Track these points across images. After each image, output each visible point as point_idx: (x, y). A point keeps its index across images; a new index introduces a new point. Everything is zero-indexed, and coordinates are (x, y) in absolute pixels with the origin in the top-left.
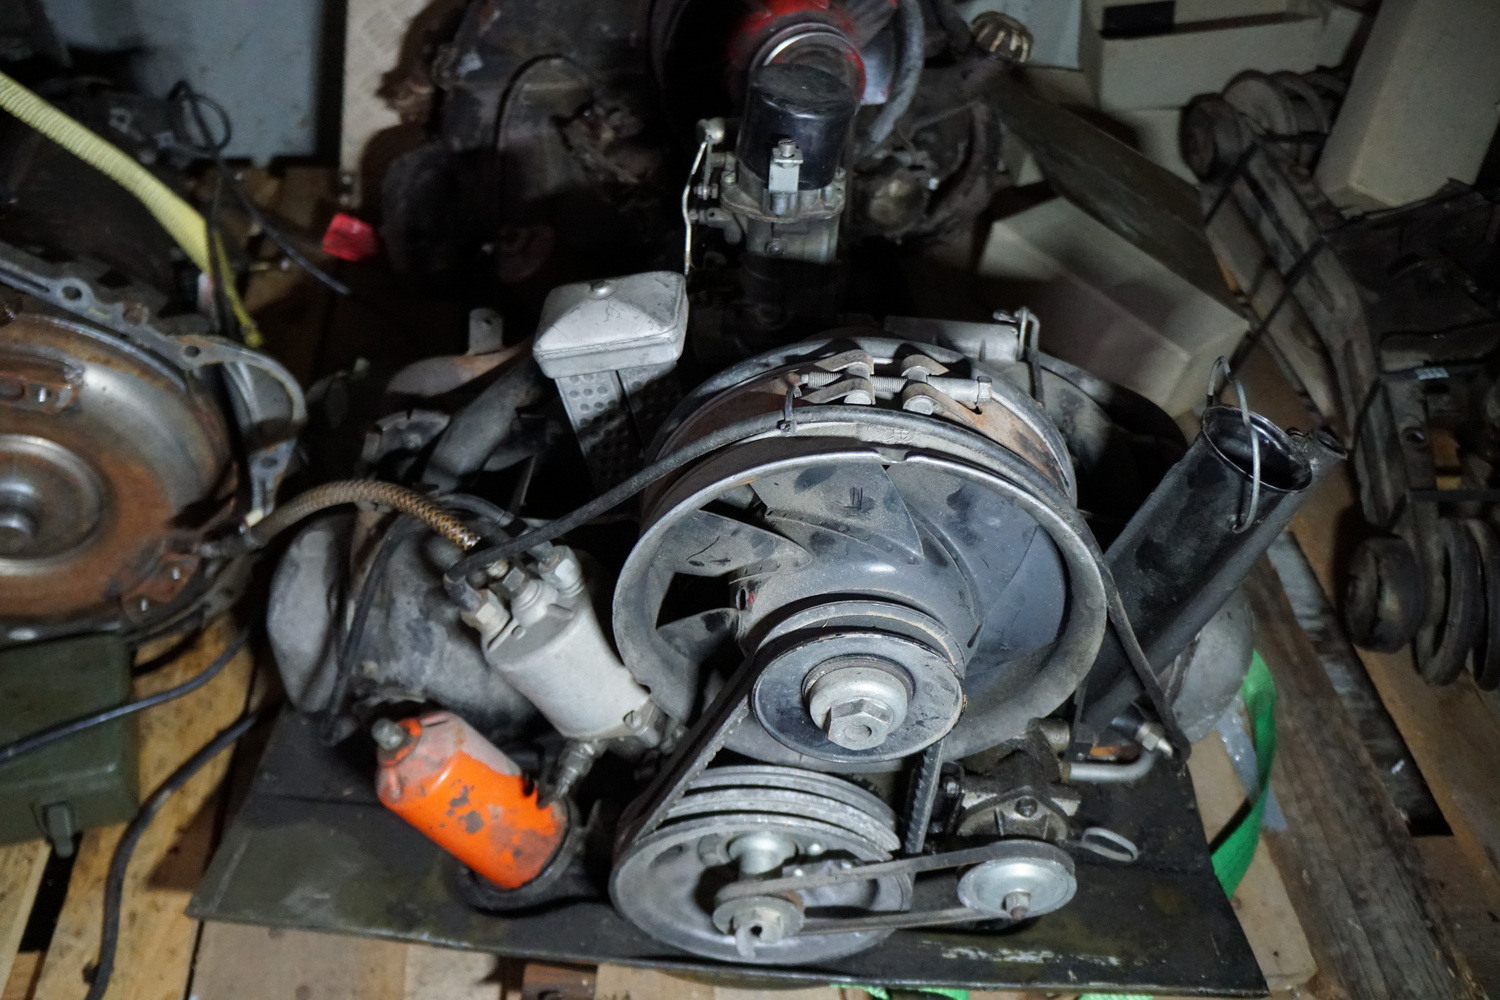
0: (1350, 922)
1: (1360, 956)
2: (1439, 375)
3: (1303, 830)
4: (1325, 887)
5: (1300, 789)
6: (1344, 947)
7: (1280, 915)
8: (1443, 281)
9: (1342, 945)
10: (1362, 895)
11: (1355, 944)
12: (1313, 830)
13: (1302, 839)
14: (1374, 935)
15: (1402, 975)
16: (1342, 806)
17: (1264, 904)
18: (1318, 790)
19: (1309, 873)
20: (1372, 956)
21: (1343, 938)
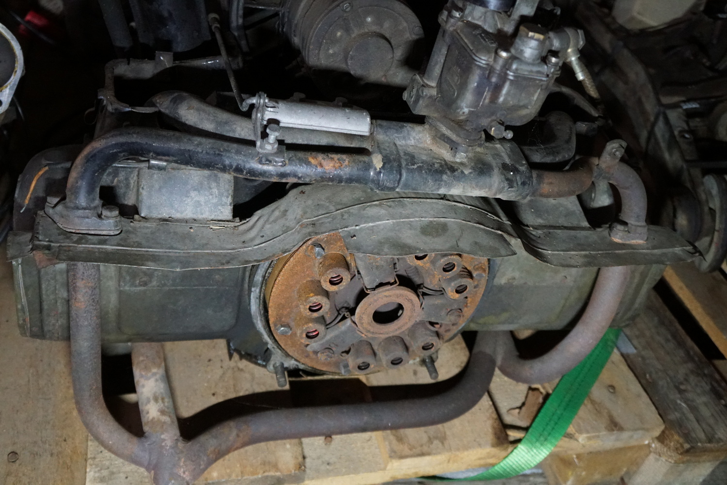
0: (679, 402)
1: (687, 419)
2: (694, 106)
3: (643, 353)
4: (661, 383)
5: (637, 333)
6: (678, 415)
7: (639, 396)
8: (692, 58)
9: (676, 413)
10: (682, 387)
11: (684, 414)
12: (648, 353)
13: (643, 358)
14: (694, 409)
15: (713, 429)
16: (663, 342)
17: (628, 390)
18: (648, 333)
19: (650, 376)
20: (694, 420)
21: (676, 410)
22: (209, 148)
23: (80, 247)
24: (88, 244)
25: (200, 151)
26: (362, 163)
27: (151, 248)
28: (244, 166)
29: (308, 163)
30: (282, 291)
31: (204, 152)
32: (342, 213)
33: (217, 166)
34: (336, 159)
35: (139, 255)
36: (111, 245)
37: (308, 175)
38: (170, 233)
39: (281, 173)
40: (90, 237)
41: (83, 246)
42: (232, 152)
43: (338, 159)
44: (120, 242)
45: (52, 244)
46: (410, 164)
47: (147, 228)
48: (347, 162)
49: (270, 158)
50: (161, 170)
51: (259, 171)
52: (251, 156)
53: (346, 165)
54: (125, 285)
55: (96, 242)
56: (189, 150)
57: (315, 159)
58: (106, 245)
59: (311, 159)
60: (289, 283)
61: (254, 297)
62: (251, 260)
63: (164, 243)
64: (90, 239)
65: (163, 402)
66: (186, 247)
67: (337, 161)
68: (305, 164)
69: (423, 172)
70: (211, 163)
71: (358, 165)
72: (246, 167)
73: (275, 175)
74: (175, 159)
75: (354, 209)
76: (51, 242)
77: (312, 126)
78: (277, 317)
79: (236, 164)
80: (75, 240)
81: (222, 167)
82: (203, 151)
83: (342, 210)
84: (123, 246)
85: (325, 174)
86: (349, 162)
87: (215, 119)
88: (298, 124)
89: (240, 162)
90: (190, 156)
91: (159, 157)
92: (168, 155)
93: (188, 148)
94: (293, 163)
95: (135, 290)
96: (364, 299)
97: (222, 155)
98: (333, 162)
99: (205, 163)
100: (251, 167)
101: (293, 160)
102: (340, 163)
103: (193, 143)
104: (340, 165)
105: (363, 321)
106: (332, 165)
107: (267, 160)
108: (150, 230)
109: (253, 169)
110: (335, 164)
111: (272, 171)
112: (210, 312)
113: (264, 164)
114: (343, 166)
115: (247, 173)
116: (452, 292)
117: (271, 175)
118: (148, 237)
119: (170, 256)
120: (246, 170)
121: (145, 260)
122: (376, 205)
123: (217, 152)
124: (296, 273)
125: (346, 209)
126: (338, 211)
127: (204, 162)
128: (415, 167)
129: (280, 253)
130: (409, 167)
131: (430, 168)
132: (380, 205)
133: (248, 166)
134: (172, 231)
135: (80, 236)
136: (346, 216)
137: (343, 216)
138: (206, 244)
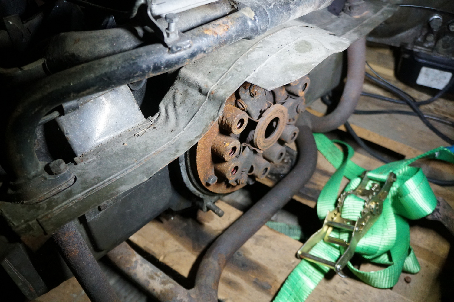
22: (122, 62)
23: (55, 210)
24: (60, 204)
25: (116, 68)
26: (239, 19)
27: (110, 176)
28: (161, 62)
29: (206, 36)
30: (203, 154)
31: (120, 68)
32: (234, 68)
33: (137, 74)
34: (221, 24)
35: (107, 186)
36: (79, 193)
37: (210, 46)
38: (112, 156)
39: (191, 54)
40: (55, 197)
41: (57, 207)
42: (144, 56)
43: (223, 23)
44: (83, 186)
45: (30, 223)
46: (268, 6)
47: (91, 162)
48: (230, 23)
49: (178, 44)
50: (75, 109)
51: (174, 60)
52: (162, 51)
53: (231, 25)
54: (91, 217)
55: (64, 198)
56: (105, 73)
57: (209, 31)
58: (75, 195)
59: (206, 32)
60: (205, 146)
61: (183, 170)
62: (192, 139)
63: (115, 166)
64: (57, 198)
65: (158, 276)
66: (134, 159)
67: (224, 25)
68: (205, 37)
69: (278, 8)
70: (130, 74)
71: (238, 21)
72: (163, 62)
73: (187, 58)
74: (95, 88)
75: (240, 61)
76: (28, 221)
77: (190, 5)
78: (205, 174)
79: (152, 64)
80: (46, 207)
81: (141, 73)
82: (118, 67)
83: (232, 67)
84: (88, 188)
85: (221, 39)
86: (231, 22)
87: (106, 39)
88: (181, 8)
89: (156, 60)
90: (109, 78)
91: (80, 94)
92: (89, 88)
93: (103, 72)
94: (196, 40)
95: (98, 215)
96: (257, 127)
97: (136, 63)
98: (222, 27)
99: (125, 78)
100: (166, 60)
101: (195, 39)
102: (226, 25)
103: (105, 65)
104: (227, 27)
105: (260, 143)
106: (222, 29)
107: (177, 48)
108: (95, 163)
109: (169, 61)
110: (223, 28)
111: (184, 55)
112: (154, 198)
113: (176, 52)
114: (230, 27)
115: (164, 68)
116: (301, 92)
117: (185, 59)
118: (99, 169)
119: (130, 173)
120: (163, 65)
121: (115, 188)
122: (251, 51)
123: (131, 62)
124: (208, 135)
125: (234, 64)
126: (230, 69)
127: (123, 77)
128: (272, 6)
129: (211, 121)
130: (269, 8)
131: (280, 3)
132: (254, 50)
133: (163, 61)
134: (112, 154)
135: (47, 202)
136: (239, 69)
137: (236, 70)
138: (147, 148)
